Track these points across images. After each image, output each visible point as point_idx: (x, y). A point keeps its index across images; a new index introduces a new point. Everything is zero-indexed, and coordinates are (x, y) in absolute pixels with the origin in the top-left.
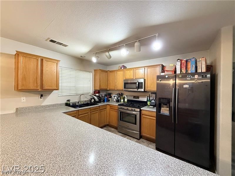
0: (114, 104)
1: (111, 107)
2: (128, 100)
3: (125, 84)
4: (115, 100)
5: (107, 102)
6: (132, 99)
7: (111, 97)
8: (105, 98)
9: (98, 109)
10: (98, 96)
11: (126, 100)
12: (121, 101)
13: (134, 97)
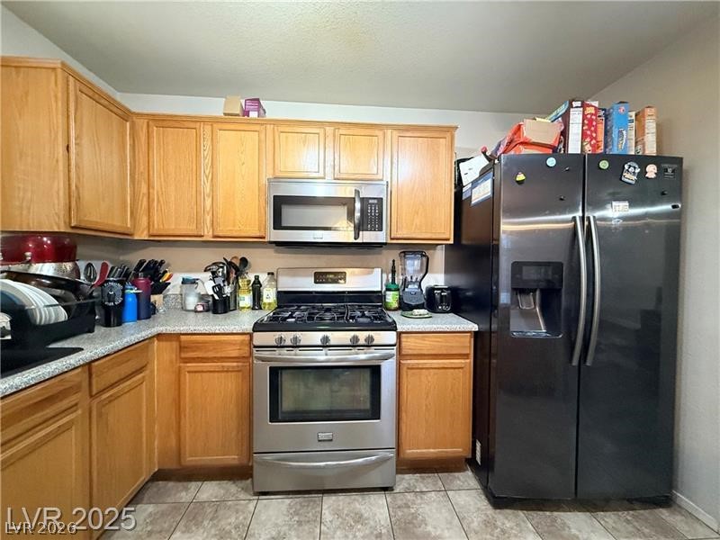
0: (201, 329)
1: (182, 348)
2: (279, 293)
3: (280, 203)
4: (192, 302)
5: (139, 318)
6: (307, 284)
7: (160, 288)
8: (124, 295)
9: (75, 389)
10: (54, 283)
11: (269, 296)
12: (242, 304)
13: (320, 278)
